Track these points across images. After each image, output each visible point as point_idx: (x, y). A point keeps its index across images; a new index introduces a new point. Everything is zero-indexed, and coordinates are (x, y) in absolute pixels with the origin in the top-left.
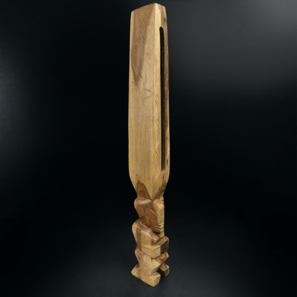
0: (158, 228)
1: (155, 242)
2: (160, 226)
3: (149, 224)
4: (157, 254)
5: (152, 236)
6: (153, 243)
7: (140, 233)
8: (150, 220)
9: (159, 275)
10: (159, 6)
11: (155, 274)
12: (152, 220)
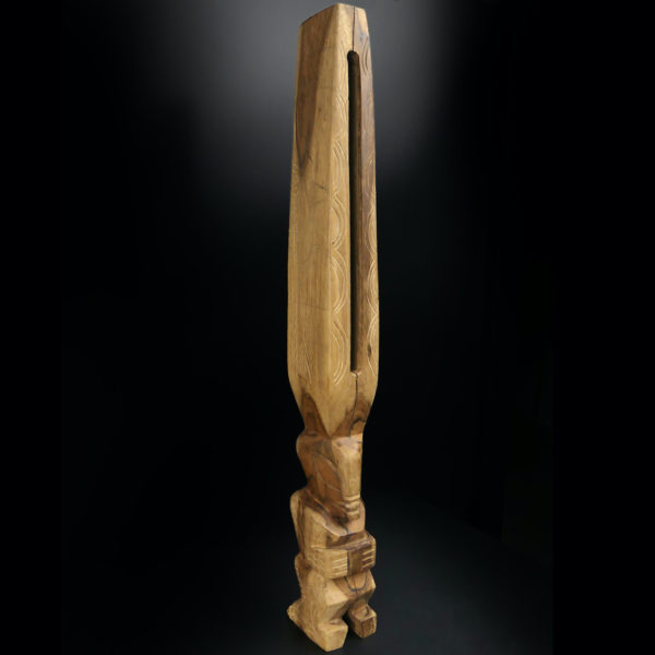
0: (344, 507)
1: (335, 540)
2: (349, 502)
3: (323, 495)
4: (337, 570)
5: (327, 524)
6: (331, 543)
7: (303, 515)
8: (326, 486)
9: (344, 628)
10: (346, 9)
11: (336, 621)
12: (331, 487)
